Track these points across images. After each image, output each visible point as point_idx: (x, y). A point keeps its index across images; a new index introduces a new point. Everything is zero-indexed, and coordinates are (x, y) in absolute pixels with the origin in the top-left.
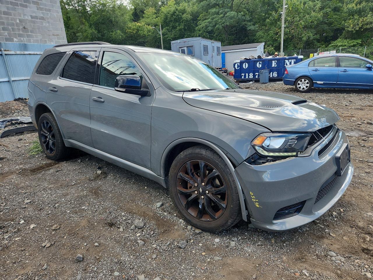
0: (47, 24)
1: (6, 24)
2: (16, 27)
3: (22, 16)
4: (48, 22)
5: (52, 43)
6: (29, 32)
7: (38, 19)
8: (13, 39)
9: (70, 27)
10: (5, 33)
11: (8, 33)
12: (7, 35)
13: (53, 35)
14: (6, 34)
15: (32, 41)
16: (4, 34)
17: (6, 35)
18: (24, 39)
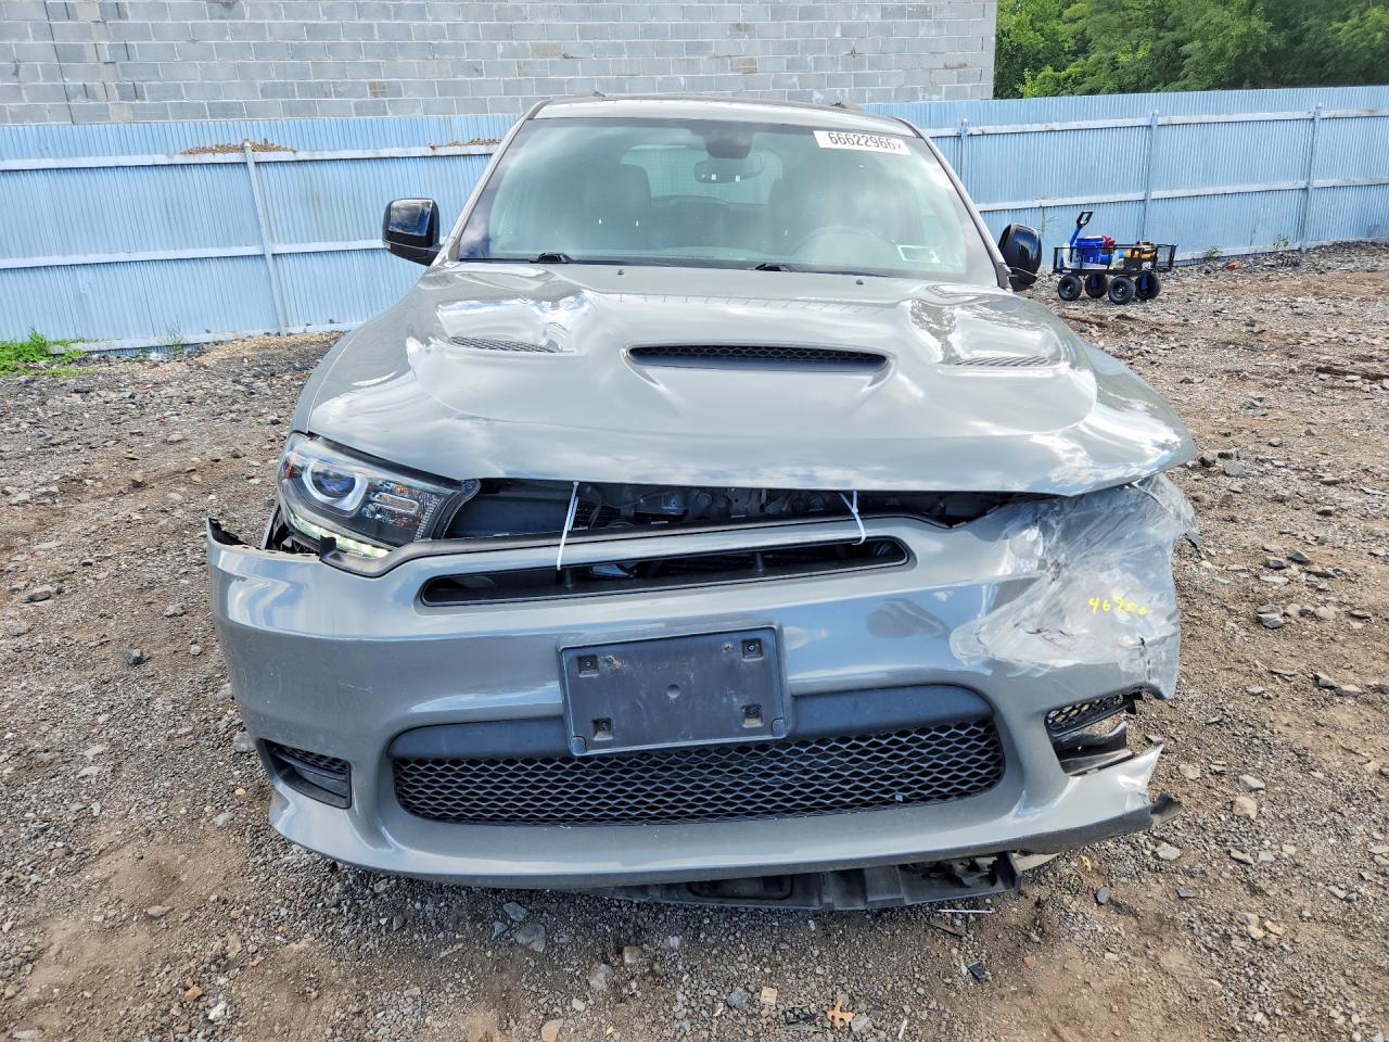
0: (934, 32)
1: (799, 48)
2: (826, 55)
3: (855, 13)
4: (939, 24)
5: (935, 97)
6: (863, 67)
7: (903, 17)
8: (811, 94)
9: (1169, 22)
10: (791, 77)
11: (800, 77)
12: (798, 84)
13: (946, 67)
14: (795, 79)
15: (868, 95)
16: (790, 82)
17: (794, 84)
18: (842, 92)
